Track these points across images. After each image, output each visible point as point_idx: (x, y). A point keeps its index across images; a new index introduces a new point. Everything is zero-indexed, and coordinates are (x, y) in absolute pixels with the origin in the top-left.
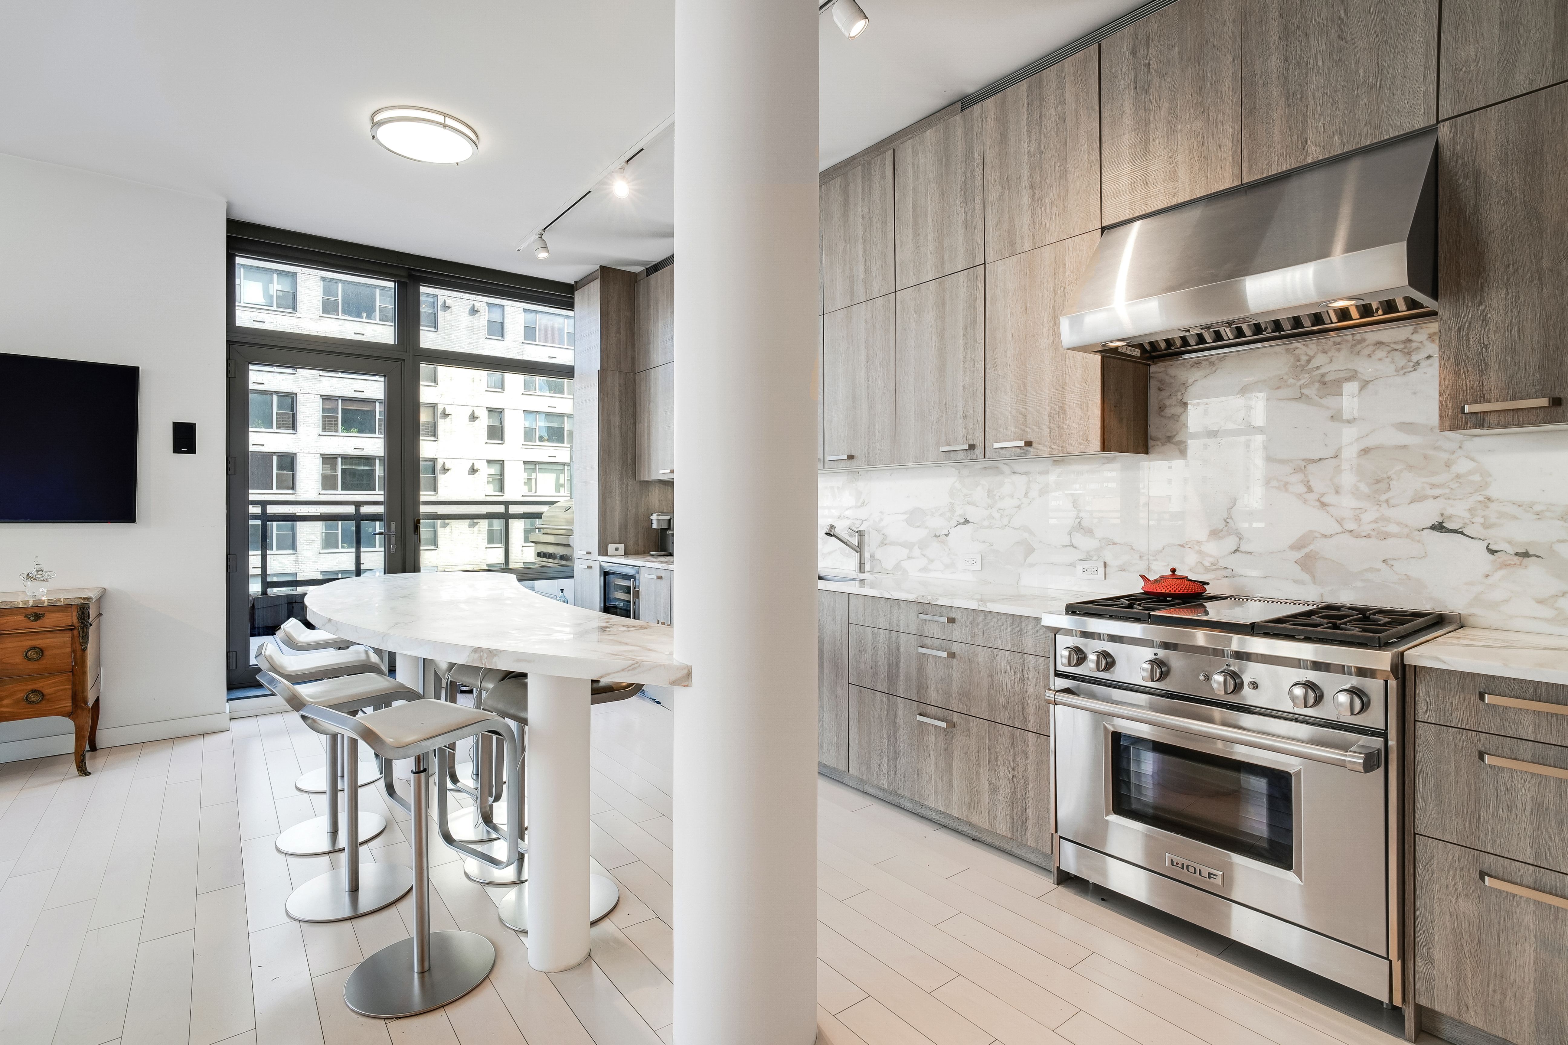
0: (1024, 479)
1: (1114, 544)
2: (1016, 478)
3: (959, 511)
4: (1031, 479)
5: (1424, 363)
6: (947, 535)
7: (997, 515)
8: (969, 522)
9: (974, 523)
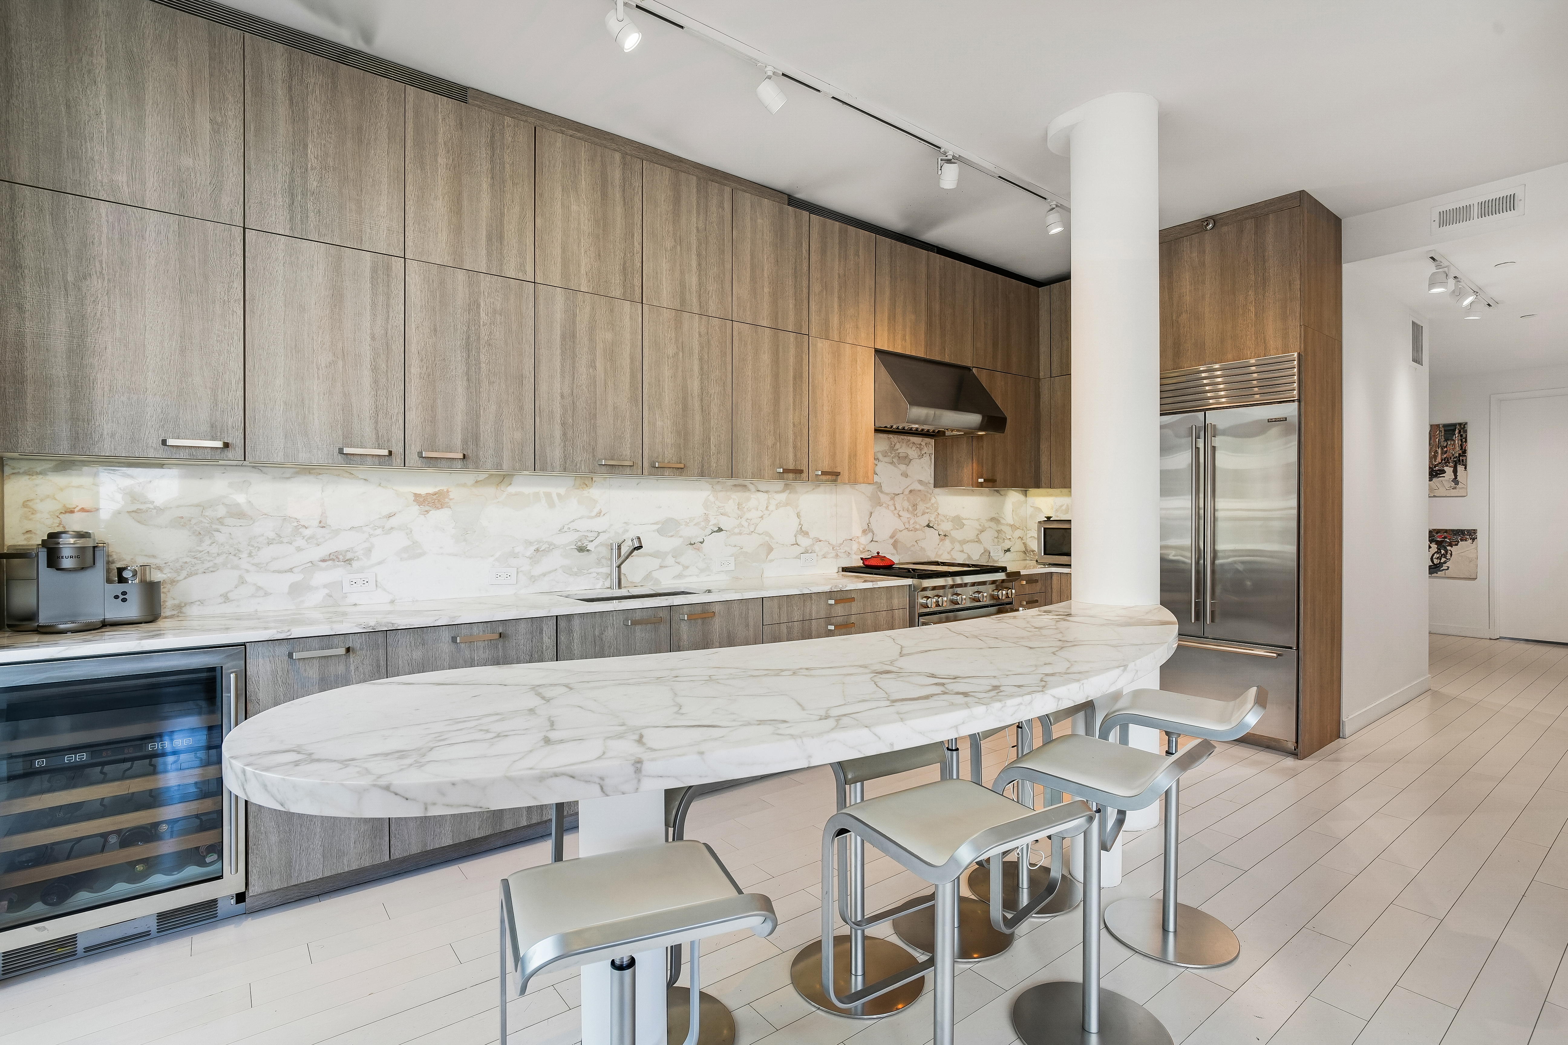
0: (765, 495)
1: (820, 541)
2: (759, 494)
3: (713, 521)
4: (770, 496)
5: (924, 455)
6: (702, 543)
7: (745, 524)
8: (723, 530)
9: (726, 531)
